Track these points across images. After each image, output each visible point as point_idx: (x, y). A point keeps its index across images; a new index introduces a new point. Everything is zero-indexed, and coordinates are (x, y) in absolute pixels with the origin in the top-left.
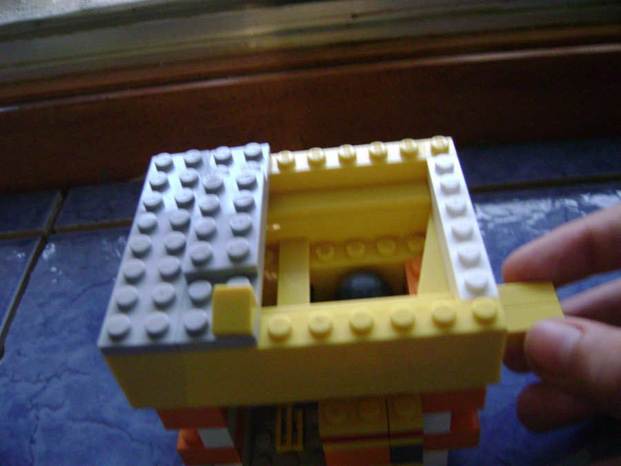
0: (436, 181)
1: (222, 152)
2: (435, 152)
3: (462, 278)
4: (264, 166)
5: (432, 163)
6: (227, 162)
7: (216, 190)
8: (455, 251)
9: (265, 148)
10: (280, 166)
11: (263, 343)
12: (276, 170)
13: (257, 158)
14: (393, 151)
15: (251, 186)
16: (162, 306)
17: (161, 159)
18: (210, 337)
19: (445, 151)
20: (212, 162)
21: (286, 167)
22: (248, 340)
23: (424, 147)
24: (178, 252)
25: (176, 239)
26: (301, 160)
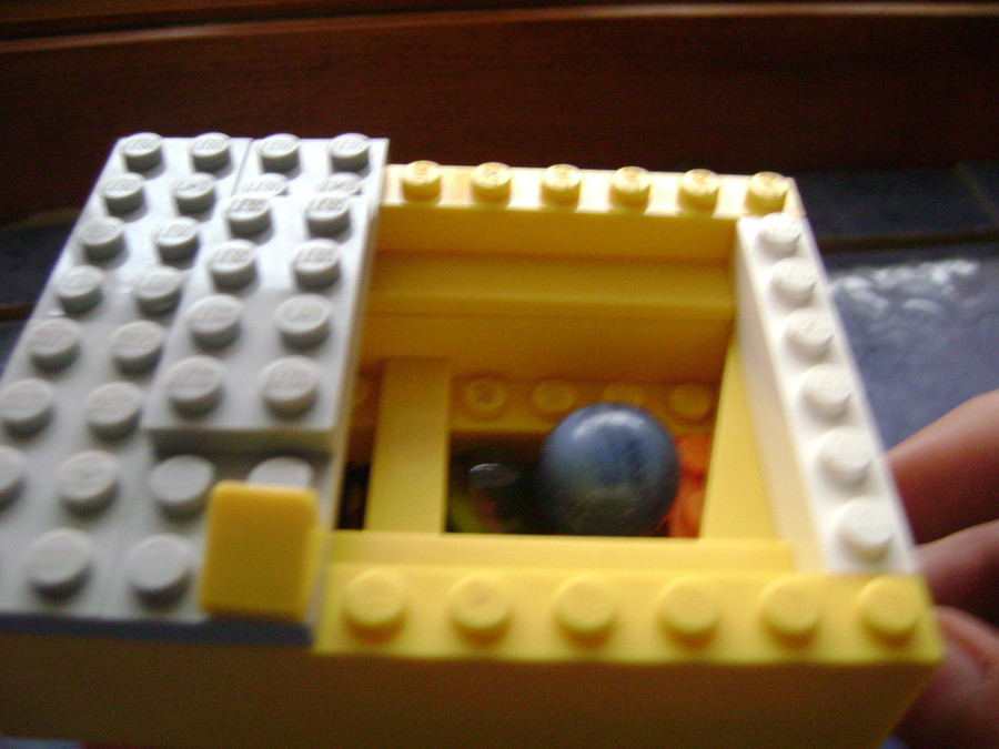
0: (761, 275)
1: (279, 144)
2: (757, 206)
5: (750, 231)
6: (286, 166)
7: (254, 230)
9: (379, 148)
10: (409, 191)
11: (330, 640)
12: (395, 199)
13: (358, 166)
14: (665, 192)
15: (334, 230)
17: (139, 144)
18: (191, 613)
19: (777, 206)
20: (253, 164)
21: (419, 195)
22: (290, 633)
23: (731, 193)
24: (139, 370)
25: (142, 336)
26: (456, 185)
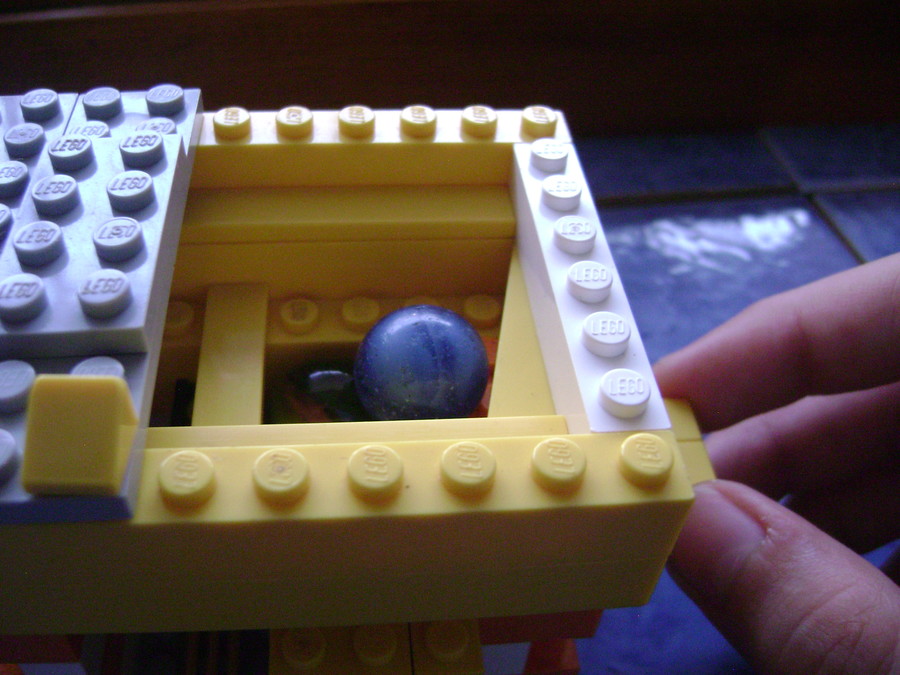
0: (533, 188)
1: (102, 96)
2: (531, 132)
3: (594, 385)
4: (186, 127)
5: (523, 154)
6: (110, 115)
8: (576, 326)
9: (193, 96)
10: (220, 132)
11: (146, 513)
12: (210, 140)
13: (174, 111)
14: (449, 125)
15: (150, 162)
18: (18, 494)
19: (549, 131)
23: (508, 124)
26: (264, 127)
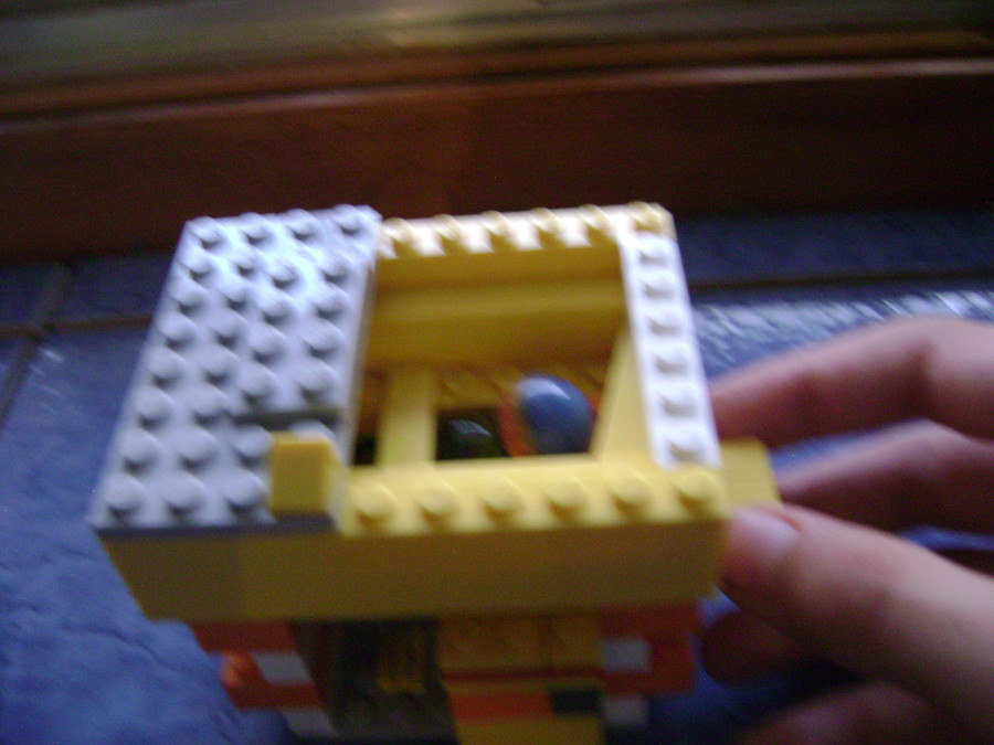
0: (637, 276)
3: (665, 432)
4: (365, 244)
7: (287, 283)
8: (656, 388)
11: (347, 525)
14: (571, 226)
16: (191, 465)
17: (204, 228)
18: (264, 517)
20: (285, 235)
21: (403, 247)
22: (317, 523)
23: (620, 222)
24: (217, 380)
25: (219, 358)
26: (425, 236)
